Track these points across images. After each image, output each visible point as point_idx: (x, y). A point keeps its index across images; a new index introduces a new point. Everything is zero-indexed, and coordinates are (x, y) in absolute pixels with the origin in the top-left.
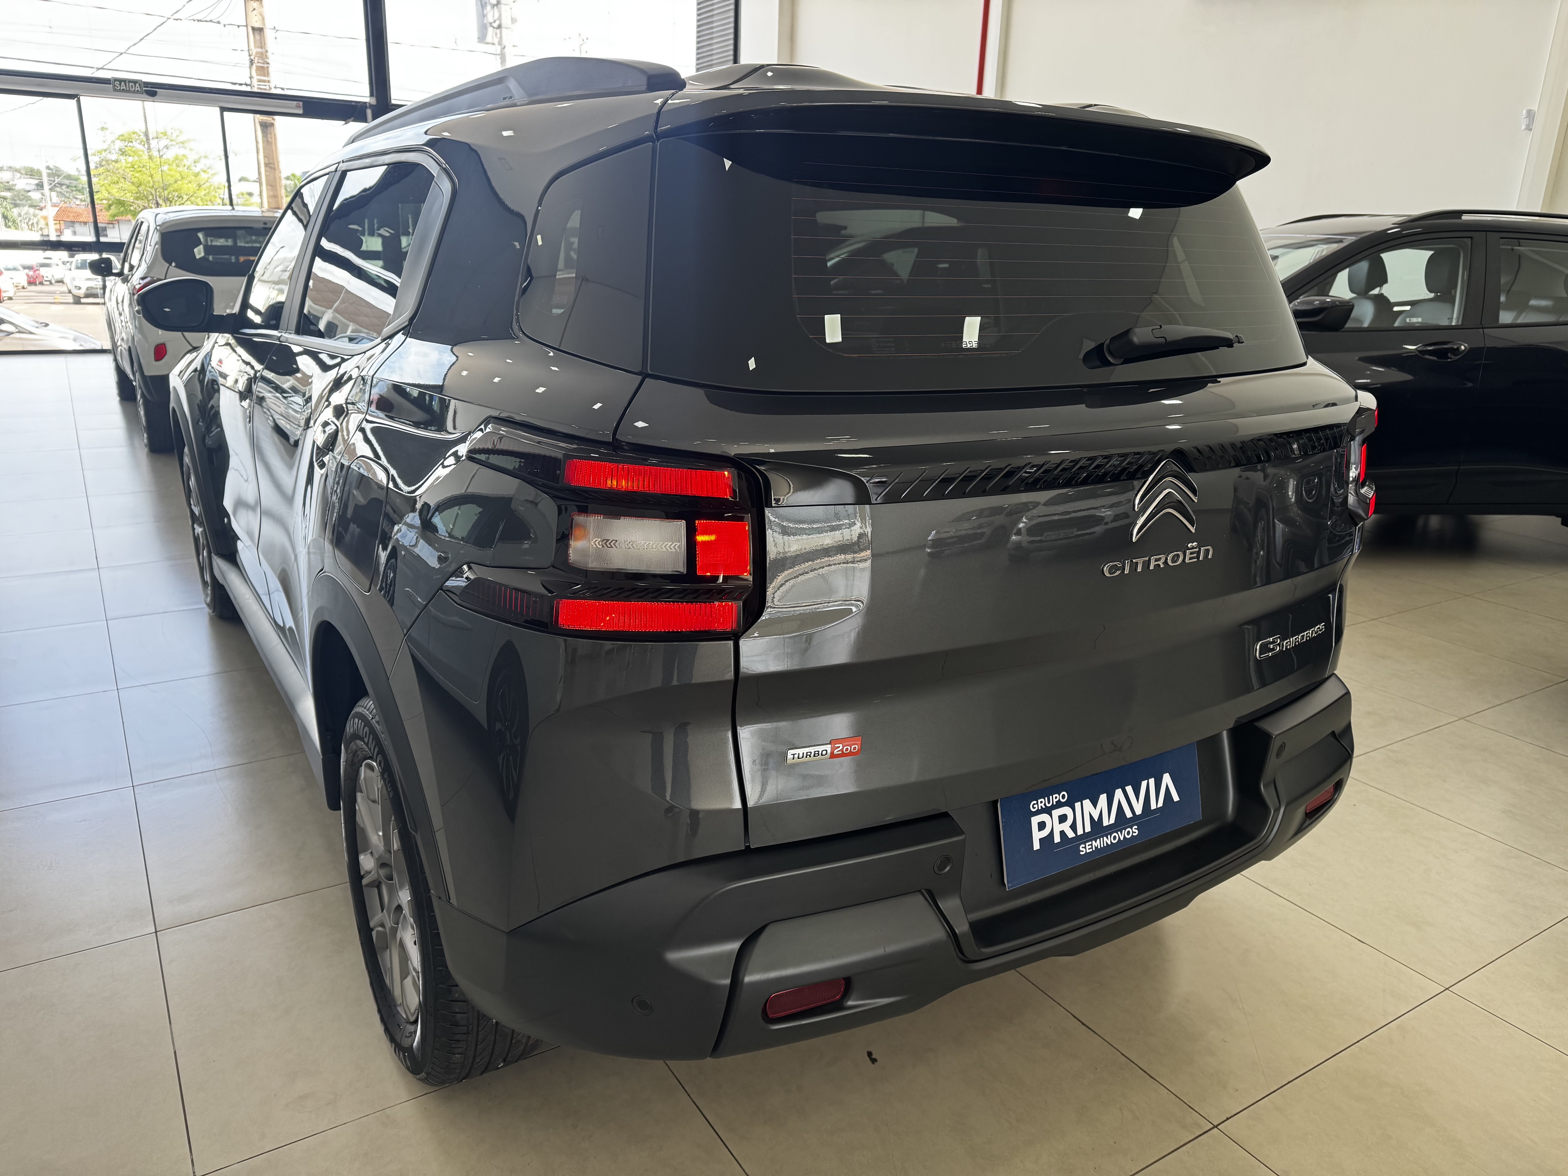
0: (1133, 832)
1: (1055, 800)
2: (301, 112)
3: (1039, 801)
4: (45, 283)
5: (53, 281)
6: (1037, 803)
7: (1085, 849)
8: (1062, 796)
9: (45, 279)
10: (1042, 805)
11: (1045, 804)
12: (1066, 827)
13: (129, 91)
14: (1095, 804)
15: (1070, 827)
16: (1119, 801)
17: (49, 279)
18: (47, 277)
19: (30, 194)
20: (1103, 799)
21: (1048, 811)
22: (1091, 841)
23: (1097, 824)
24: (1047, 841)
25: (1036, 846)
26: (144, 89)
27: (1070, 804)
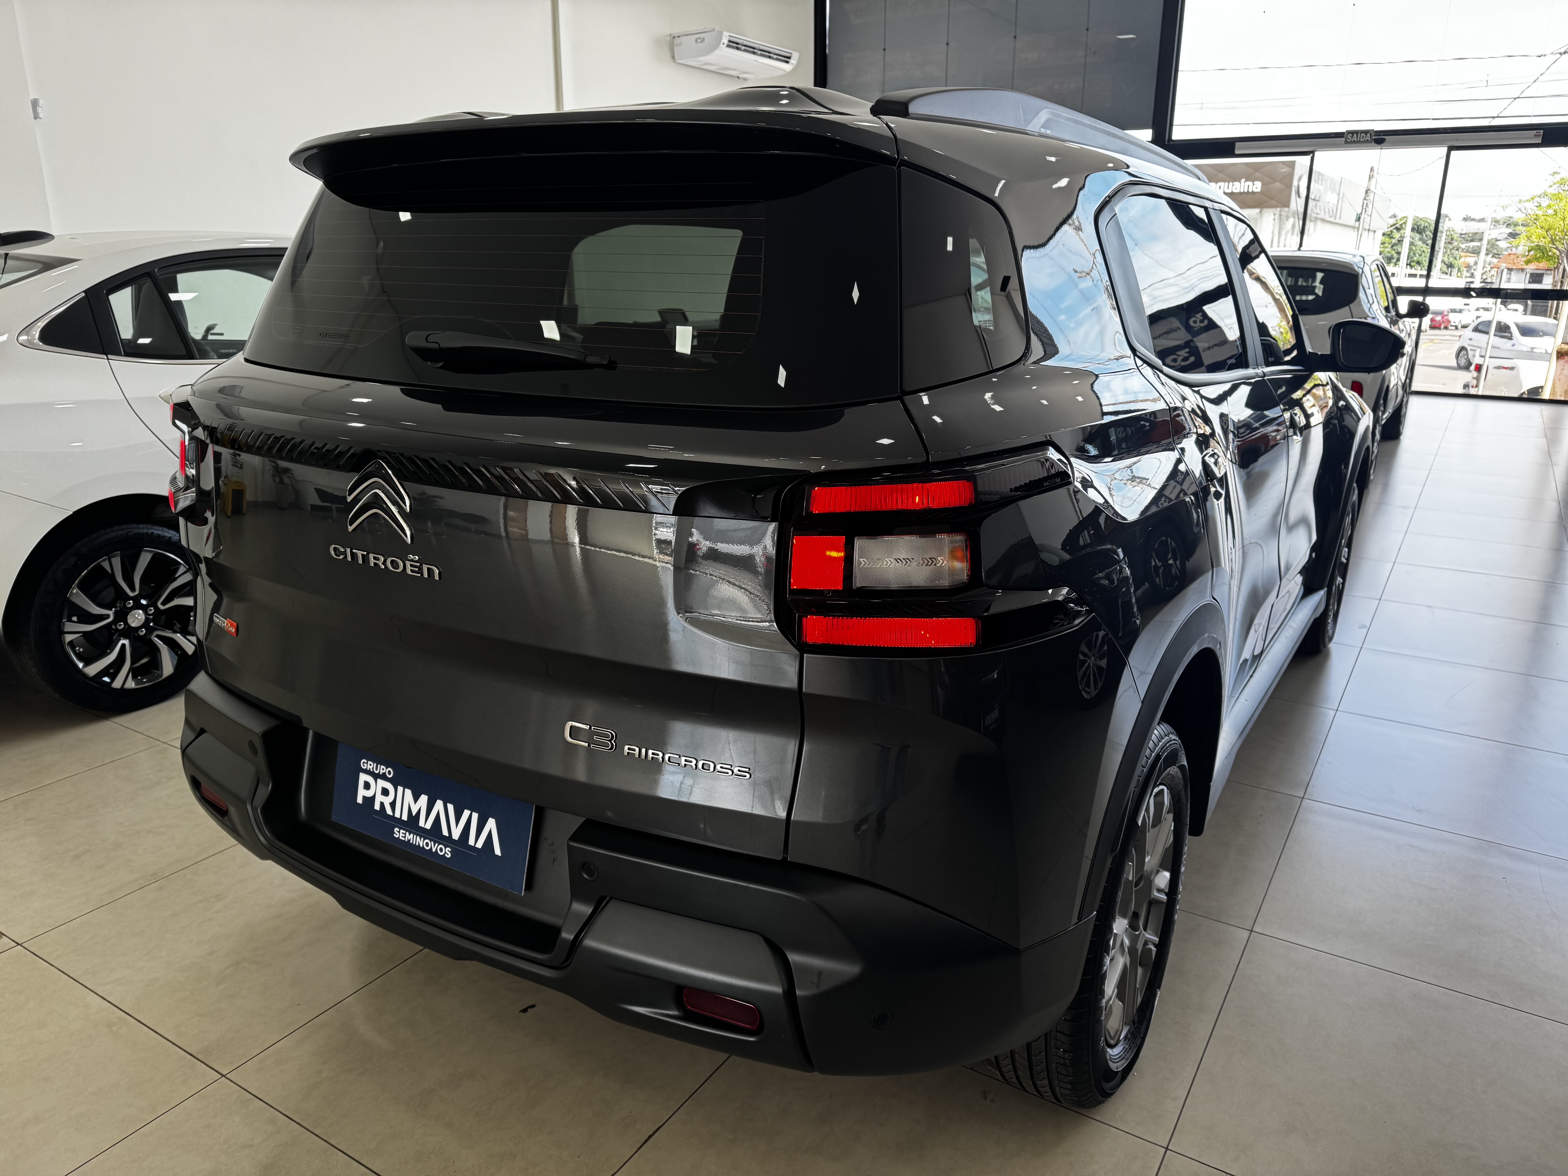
0: (445, 853)
1: (382, 771)
2: (1539, 141)
3: (369, 762)
4: (1450, 328)
5: (1459, 327)
6: (367, 763)
7: (400, 834)
8: (389, 772)
9: (1452, 324)
10: (371, 767)
11: (373, 768)
12: (387, 800)
13: (1359, 142)
14: (416, 799)
15: (390, 803)
16: (438, 813)
17: (1456, 324)
18: (1455, 322)
19: (1498, 243)
20: (424, 799)
21: (376, 776)
22: (406, 831)
23: (413, 819)
24: (370, 801)
25: (360, 800)
26: (1374, 137)
27: (395, 782)
